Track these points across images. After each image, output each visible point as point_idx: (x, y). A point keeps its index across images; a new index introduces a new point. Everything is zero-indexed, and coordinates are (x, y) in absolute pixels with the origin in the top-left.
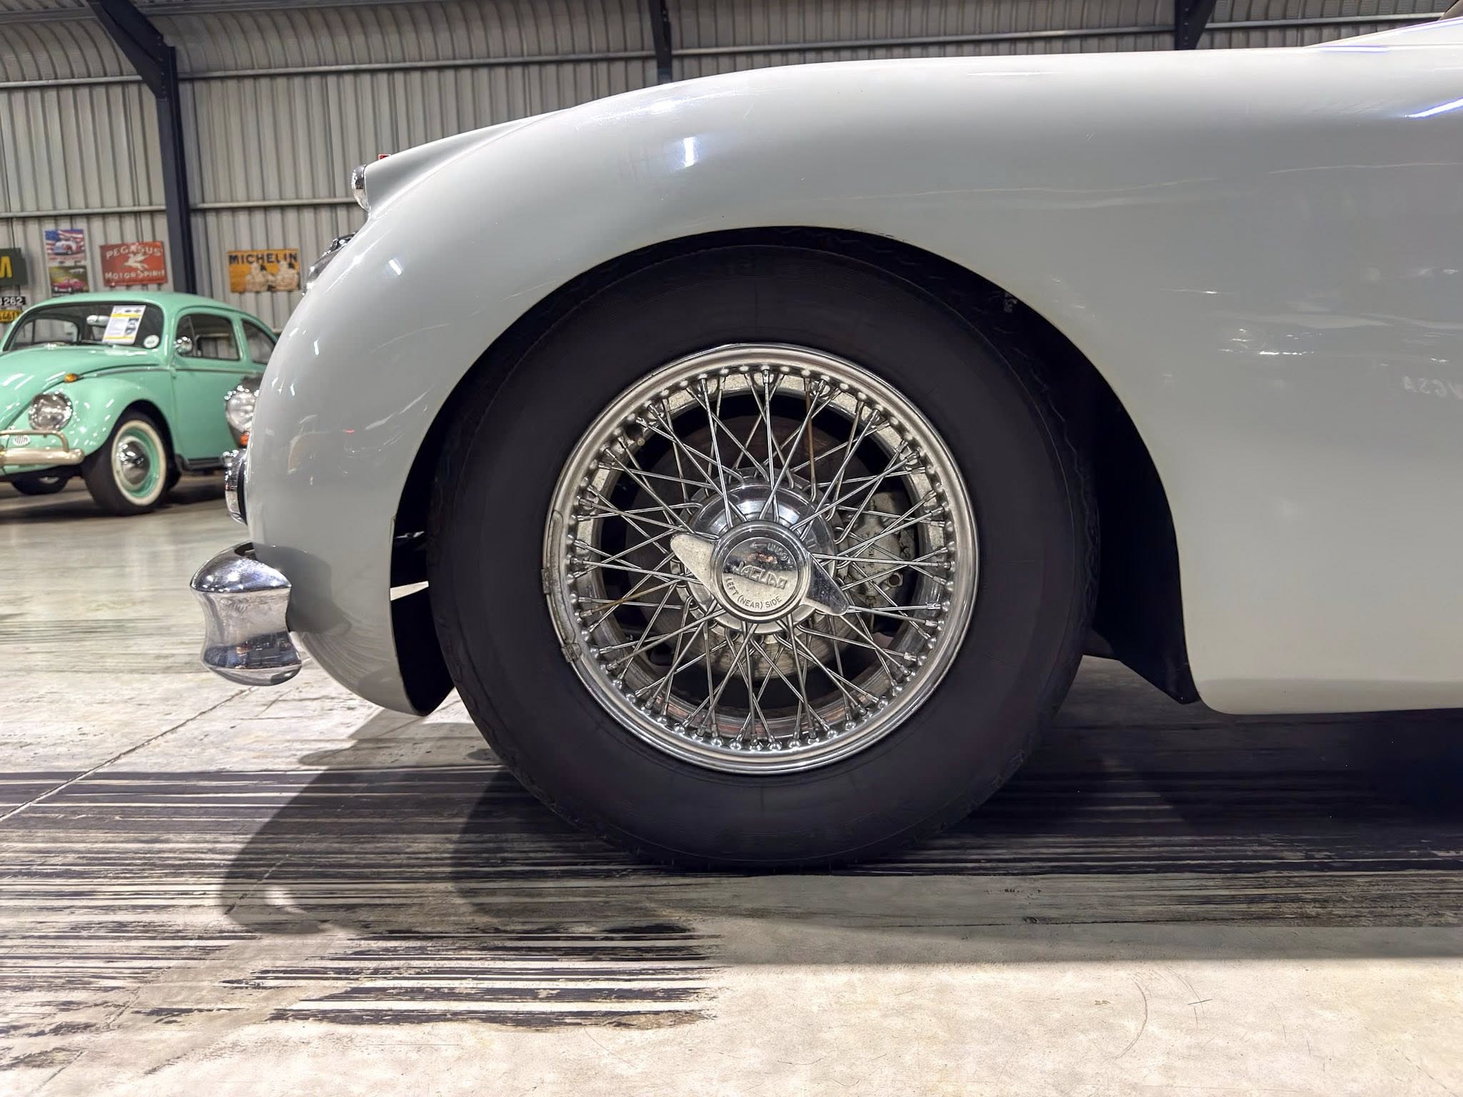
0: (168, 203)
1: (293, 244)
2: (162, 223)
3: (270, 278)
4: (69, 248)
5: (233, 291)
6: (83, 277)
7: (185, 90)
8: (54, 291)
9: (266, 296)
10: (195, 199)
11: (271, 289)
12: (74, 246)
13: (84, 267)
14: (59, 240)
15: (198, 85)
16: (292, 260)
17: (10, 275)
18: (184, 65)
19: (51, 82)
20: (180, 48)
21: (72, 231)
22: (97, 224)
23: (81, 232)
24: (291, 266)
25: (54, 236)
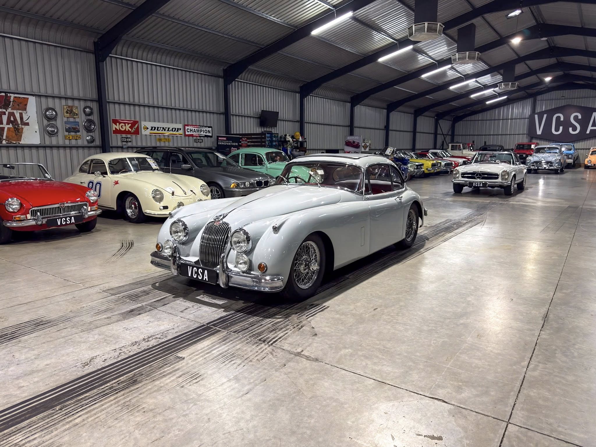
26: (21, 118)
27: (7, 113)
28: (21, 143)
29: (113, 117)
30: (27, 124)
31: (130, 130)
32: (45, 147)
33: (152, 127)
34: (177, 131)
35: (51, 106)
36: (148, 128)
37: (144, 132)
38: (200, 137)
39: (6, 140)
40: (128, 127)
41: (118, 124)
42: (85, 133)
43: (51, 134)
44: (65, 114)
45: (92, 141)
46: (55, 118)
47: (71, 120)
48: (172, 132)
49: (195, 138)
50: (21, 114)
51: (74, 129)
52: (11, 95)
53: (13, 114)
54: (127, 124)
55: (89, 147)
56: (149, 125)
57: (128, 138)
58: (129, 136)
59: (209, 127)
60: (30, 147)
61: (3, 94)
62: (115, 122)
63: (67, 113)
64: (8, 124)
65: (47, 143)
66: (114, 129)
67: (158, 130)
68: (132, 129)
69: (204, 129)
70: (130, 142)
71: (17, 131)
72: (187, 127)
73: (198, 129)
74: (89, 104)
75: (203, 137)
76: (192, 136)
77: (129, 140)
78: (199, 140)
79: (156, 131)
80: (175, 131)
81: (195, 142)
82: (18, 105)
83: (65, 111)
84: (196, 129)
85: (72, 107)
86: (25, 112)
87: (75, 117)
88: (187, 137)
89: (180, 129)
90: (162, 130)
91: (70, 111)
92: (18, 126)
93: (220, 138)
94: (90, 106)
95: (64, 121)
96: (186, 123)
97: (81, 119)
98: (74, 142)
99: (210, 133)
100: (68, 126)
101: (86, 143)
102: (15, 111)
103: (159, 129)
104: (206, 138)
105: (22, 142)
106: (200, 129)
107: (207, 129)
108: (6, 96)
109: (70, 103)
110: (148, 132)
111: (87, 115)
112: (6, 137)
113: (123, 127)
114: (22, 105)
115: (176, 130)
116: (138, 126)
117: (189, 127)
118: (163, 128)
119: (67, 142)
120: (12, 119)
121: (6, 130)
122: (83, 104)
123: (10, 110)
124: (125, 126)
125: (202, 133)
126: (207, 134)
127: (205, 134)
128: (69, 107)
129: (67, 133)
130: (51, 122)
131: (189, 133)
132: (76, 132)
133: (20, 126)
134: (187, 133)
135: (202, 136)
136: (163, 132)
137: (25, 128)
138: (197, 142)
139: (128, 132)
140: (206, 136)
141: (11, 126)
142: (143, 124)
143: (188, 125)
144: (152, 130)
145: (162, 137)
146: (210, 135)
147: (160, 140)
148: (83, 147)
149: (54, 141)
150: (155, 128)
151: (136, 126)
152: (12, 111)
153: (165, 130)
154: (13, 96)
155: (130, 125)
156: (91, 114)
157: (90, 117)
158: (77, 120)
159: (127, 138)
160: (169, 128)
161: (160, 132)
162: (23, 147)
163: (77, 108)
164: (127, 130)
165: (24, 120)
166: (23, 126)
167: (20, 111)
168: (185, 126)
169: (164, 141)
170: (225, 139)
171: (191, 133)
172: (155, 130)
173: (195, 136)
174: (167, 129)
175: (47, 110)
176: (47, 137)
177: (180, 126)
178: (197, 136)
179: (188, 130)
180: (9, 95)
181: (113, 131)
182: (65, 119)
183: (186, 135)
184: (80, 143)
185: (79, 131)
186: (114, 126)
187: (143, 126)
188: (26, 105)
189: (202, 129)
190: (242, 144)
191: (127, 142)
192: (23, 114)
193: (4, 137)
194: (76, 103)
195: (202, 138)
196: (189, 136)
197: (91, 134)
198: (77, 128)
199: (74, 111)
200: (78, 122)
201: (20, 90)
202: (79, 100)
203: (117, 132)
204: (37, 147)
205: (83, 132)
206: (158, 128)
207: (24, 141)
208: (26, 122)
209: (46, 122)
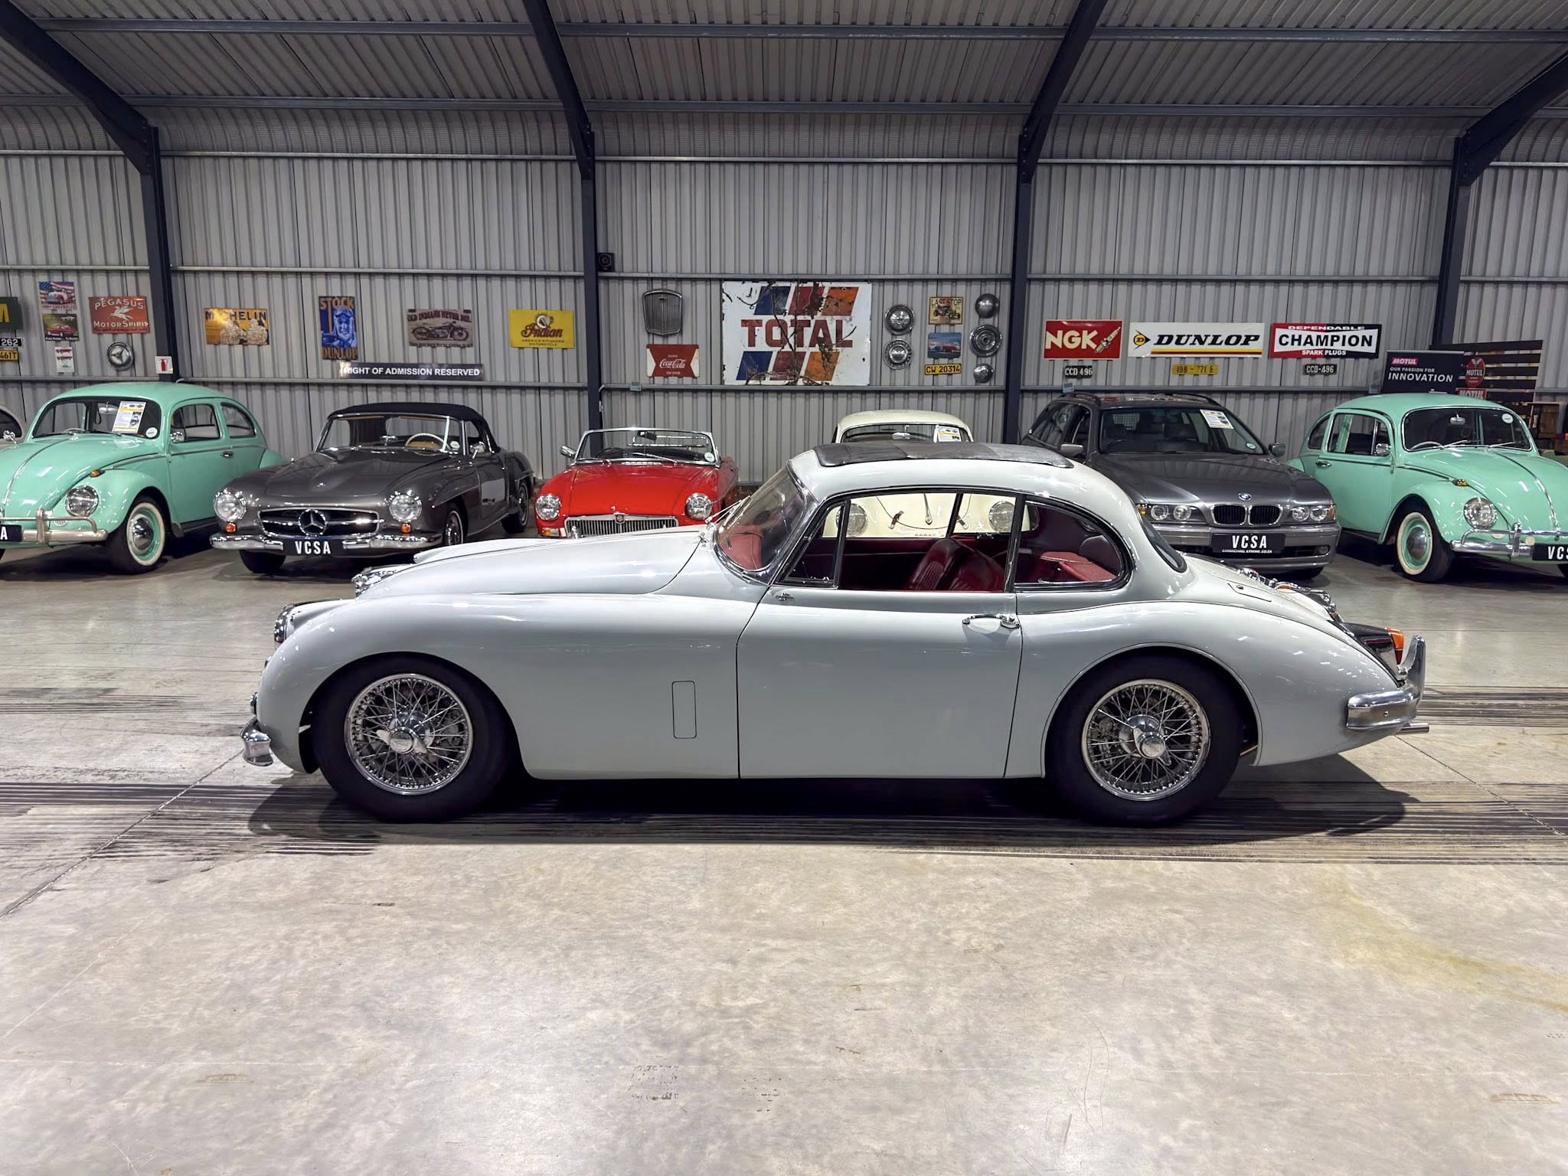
0: (151, 263)
1: (263, 304)
2: (145, 281)
3: (242, 333)
4: (61, 297)
5: (209, 343)
6: (74, 324)
7: (166, 164)
8: (46, 336)
9: (238, 348)
10: (175, 262)
11: (243, 342)
12: (65, 297)
13: (74, 315)
14: (52, 290)
15: (177, 160)
16: (262, 318)
17: (7, 320)
18: (165, 142)
19: (44, 152)
20: (163, 129)
21: (63, 283)
22: (86, 279)
23: (72, 284)
24: (260, 323)
25: (46, 287)
26: (839, 332)
27: (813, 323)
28: (830, 383)
29: (1049, 317)
30: (849, 344)
31: (1093, 346)
32: (879, 392)
33: (1161, 337)
34: (1246, 343)
35: (903, 300)
36: (1147, 340)
37: (1133, 351)
38: (1328, 357)
39: (804, 378)
40: (1087, 340)
41: (1060, 333)
42: (972, 357)
43: (898, 363)
44: (932, 317)
45: (989, 376)
46: (905, 329)
47: (945, 329)
48: (1224, 348)
49: (1308, 361)
50: (839, 324)
51: (948, 349)
52: (825, 284)
53: (822, 324)
54: (1085, 332)
55: (977, 392)
56: (1153, 330)
57: (1084, 367)
58: (1088, 362)
59: (1368, 327)
60: (850, 391)
61: (811, 284)
62: (1053, 327)
63: (937, 313)
64: (812, 345)
65: (886, 384)
66: (1048, 346)
67: (1178, 343)
68: (1098, 344)
69: (1348, 334)
70: (1089, 376)
71: (828, 360)
72: (1279, 332)
73: (1323, 335)
74: (990, 289)
75: (1342, 357)
76: (1298, 355)
77: (1087, 372)
78: (1320, 366)
79: (1172, 347)
80: (1237, 343)
81: (1305, 373)
82: (837, 304)
83: (933, 310)
84: (1314, 335)
85: (950, 299)
86: (848, 318)
87: (953, 321)
88: (1277, 361)
89: (1257, 338)
90: (1193, 344)
91: (946, 311)
92: (831, 349)
93: (1396, 361)
94: (992, 293)
95: (928, 332)
96: (1281, 320)
97: (968, 326)
98: (942, 382)
99: (1369, 344)
100: (935, 344)
101: (971, 383)
102: (828, 318)
103: (1183, 340)
104: (1350, 361)
105: (835, 382)
106: (1330, 334)
107: (1361, 333)
108: (816, 286)
109: (947, 290)
110: (1146, 351)
111: (982, 315)
112: (806, 371)
113: (1073, 340)
114: (844, 303)
115: (1242, 341)
116: (1118, 336)
117: (1290, 332)
118: (1198, 337)
119: (928, 382)
120: (821, 335)
121: (807, 357)
122: (975, 290)
123: (819, 316)
124: (1081, 336)
125: (1338, 345)
126: (1358, 348)
127: (1347, 347)
128: (943, 299)
129: (930, 361)
130: (899, 338)
131: (1289, 348)
132: (951, 358)
133: (834, 348)
134: (1278, 348)
135: (1337, 356)
136: (1198, 347)
137: (844, 352)
138: (1312, 375)
139: (1089, 353)
140: (1350, 354)
141: (816, 349)
142: (1135, 328)
143: (1285, 326)
144: (1159, 342)
145: (1190, 362)
146: (1372, 349)
147: (1182, 370)
148: (963, 392)
149: (899, 378)
150: (1171, 338)
151: (1113, 335)
152: (822, 318)
153: (1202, 343)
154: (827, 285)
155: (1095, 333)
156: (992, 312)
157: (989, 321)
158: (958, 329)
159: (1079, 368)
160: (1216, 337)
161: (1187, 347)
162: (836, 392)
163: (961, 300)
164: (1084, 347)
165: (844, 335)
166: (840, 349)
167: (839, 318)
168: (1274, 327)
169: (1195, 372)
170: (1413, 362)
171: (1296, 347)
172: (1168, 342)
173: (1308, 356)
174: (1209, 340)
175: (896, 309)
176: (886, 370)
177: (1259, 329)
178: (1314, 357)
179: (1284, 340)
180: (820, 285)
181: (1046, 350)
182: (931, 329)
183: (1272, 354)
184: (957, 382)
185: (958, 355)
186: (1050, 338)
187: (1132, 334)
188: (852, 303)
189: (1341, 334)
190: (1469, 376)
191: (1079, 377)
192: (844, 323)
193: (802, 373)
194: (961, 289)
195: (1333, 361)
196: (1284, 355)
197: (988, 361)
198: (955, 349)
199: (954, 308)
200: (959, 334)
201: (845, 271)
202: (969, 281)
203: (1054, 352)
204: (863, 392)
205: (968, 357)
206: (1180, 337)
207: (838, 380)
208: (848, 339)
209: (887, 337)
